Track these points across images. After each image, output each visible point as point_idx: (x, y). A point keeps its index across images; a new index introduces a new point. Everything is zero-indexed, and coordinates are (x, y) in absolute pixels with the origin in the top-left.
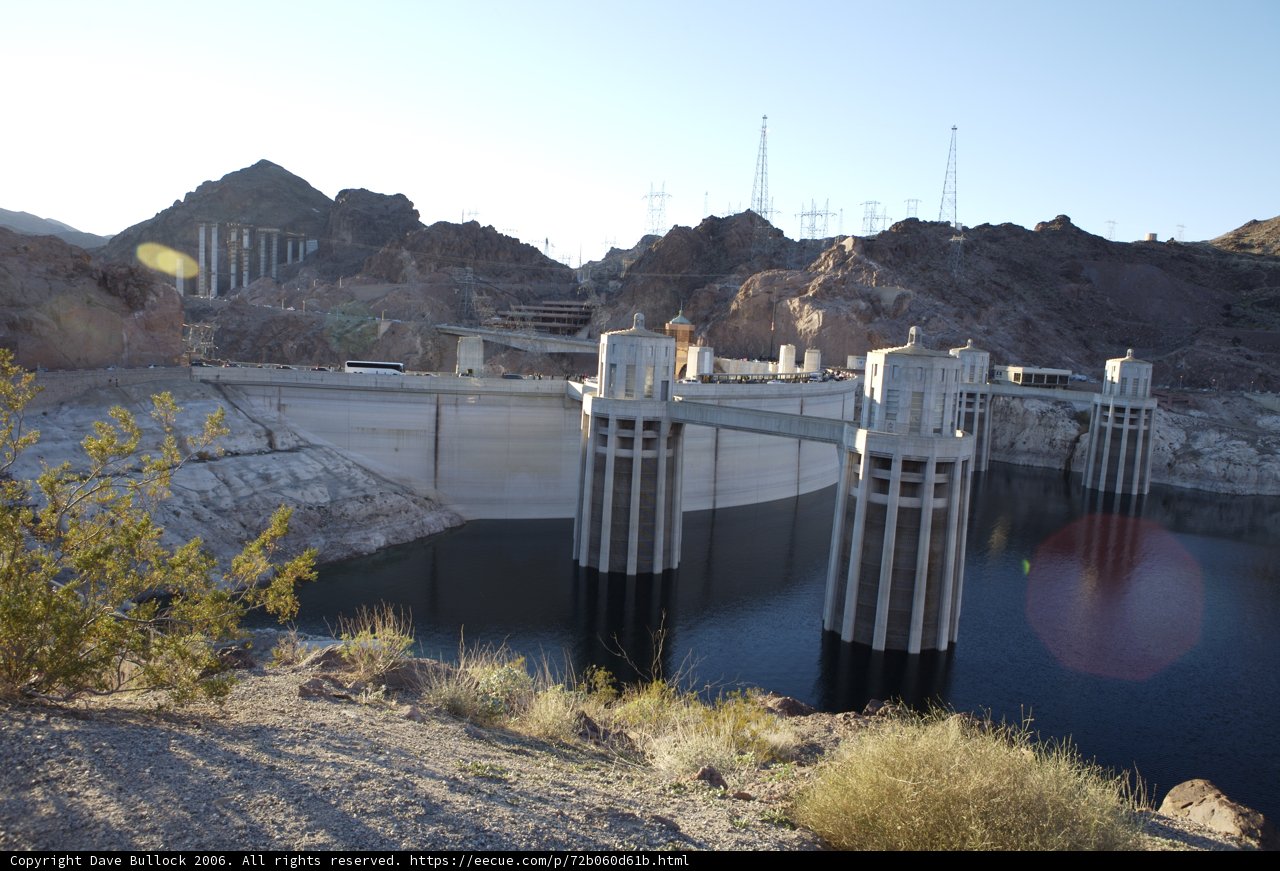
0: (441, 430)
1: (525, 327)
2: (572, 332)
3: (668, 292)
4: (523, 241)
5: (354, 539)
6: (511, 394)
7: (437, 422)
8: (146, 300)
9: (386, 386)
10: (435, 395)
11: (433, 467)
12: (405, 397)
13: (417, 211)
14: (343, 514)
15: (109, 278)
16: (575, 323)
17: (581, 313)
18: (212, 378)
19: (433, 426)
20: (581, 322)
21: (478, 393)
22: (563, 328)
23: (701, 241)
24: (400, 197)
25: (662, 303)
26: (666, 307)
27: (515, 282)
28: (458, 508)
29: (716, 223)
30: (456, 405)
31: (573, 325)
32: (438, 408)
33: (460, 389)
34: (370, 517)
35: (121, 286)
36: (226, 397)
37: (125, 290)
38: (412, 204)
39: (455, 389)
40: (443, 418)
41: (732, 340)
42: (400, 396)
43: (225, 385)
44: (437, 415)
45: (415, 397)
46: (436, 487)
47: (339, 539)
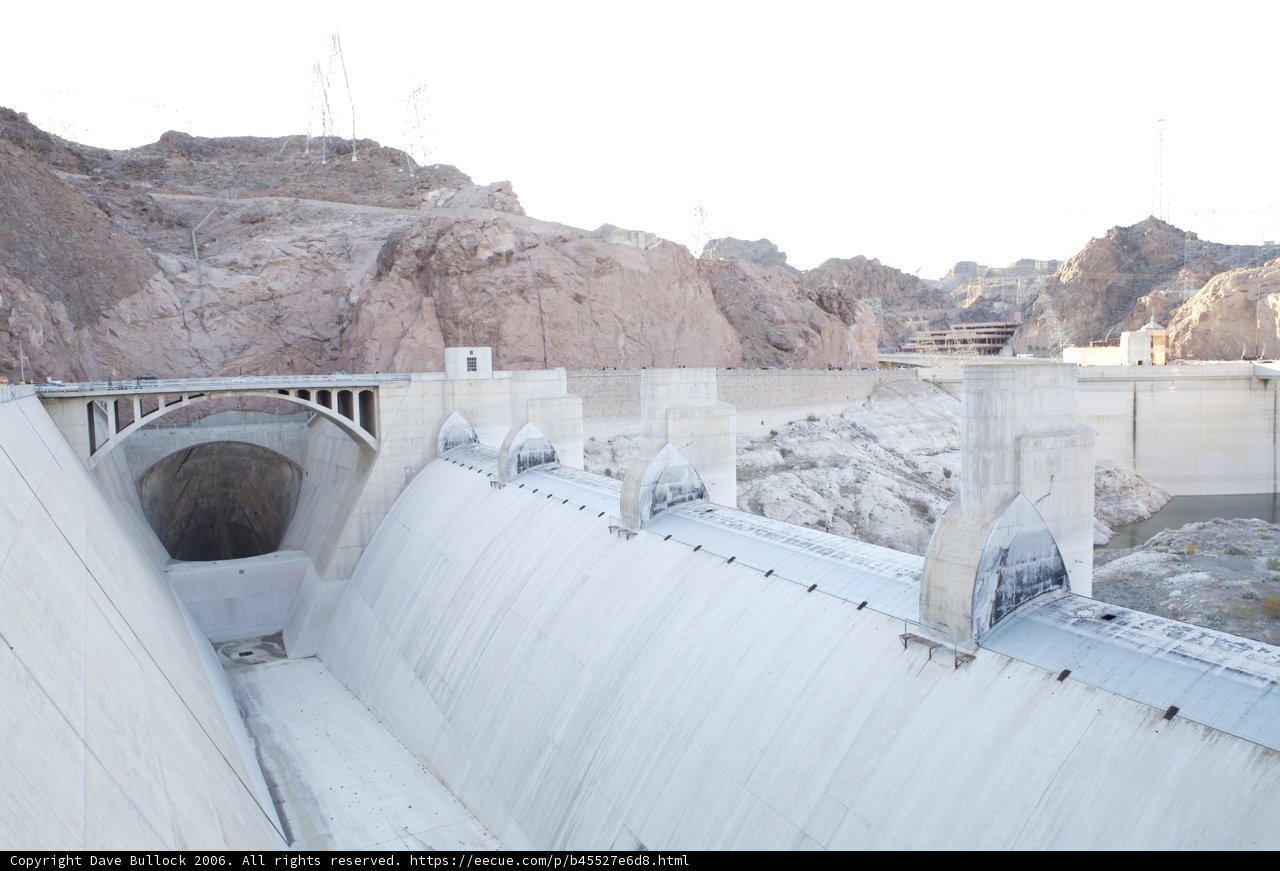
0: (1137, 415)
1: (955, 350)
2: (996, 351)
3: (1099, 303)
4: (903, 272)
5: (1127, 505)
6: (1202, 379)
7: (1135, 407)
8: (854, 315)
9: (1087, 376)
10: (1133, 383)
11: (1132, 449)
12: (1105, 385)
13: (784, 253)
14: (1105, 487)
15: (825, 298)
16: (989, 342)
17: (998, 333)
18: (930, 378)
19: (1132, 410)
20: (999, 340)
21: (1173, 379)
22: (985, 349)
23: (1118, 251)
24: (764, 241)
25: (1094, 315)
26: (1099, 319)
27: (907, 310)
28: (1160, 486)
29: (1123, 233)
30: (1152, 391)
31: (992, 345)
32: (1135, 394)
33: (1158, 375)
34: (1124, 488)
35: (835, 305)
36: (948, 393)
37: (839, 307)
38: (776, 247)
39: (1152, 376)
40: (1139, 404)
41: (1203, 343)
42: (1099, 385)
43: (941, 383)
44: (1135, 401)
45: (1114, 386)
46: (1135, 467)
47: (1117, 506)
